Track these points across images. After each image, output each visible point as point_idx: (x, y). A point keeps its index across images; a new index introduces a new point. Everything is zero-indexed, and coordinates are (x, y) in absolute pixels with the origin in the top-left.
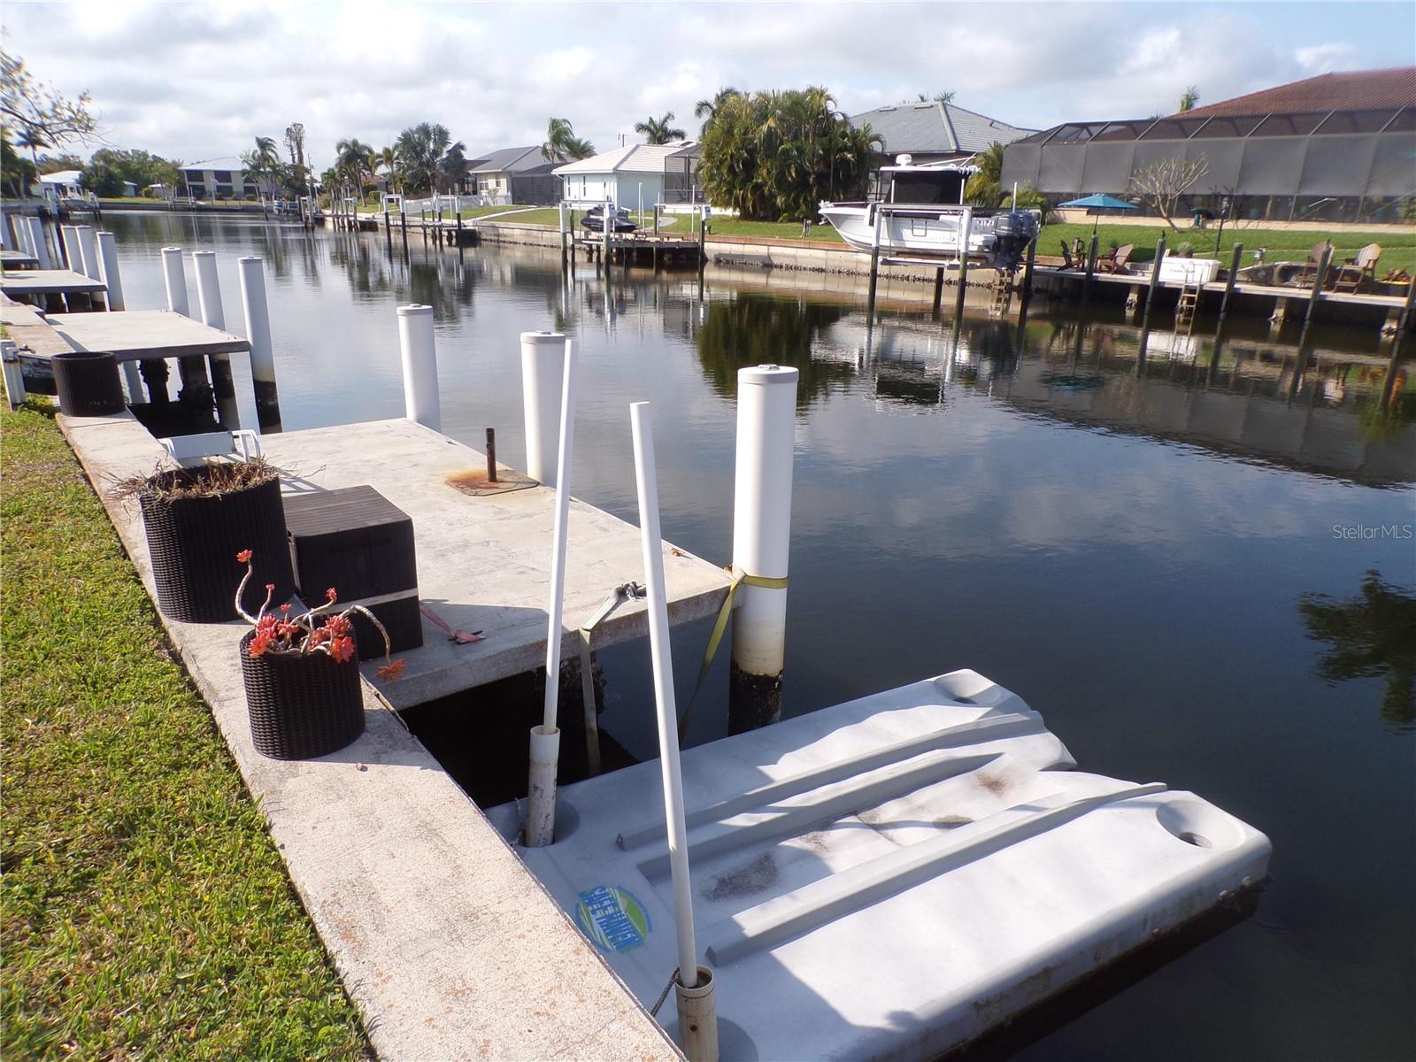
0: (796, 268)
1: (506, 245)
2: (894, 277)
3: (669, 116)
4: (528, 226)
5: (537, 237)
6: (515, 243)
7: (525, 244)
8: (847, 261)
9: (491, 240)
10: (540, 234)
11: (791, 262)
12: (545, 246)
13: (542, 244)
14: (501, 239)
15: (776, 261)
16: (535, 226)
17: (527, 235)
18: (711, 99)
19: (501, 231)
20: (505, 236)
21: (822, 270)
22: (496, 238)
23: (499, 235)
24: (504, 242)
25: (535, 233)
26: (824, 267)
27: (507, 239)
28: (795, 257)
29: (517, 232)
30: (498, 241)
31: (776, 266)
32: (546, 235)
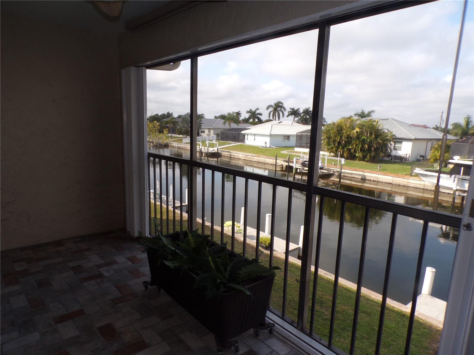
0: (378, 181)
1: (235, 159)
2: (426, 190)
3: (258, 109)
4: (248, 154)
5: (251, 158)
6: (240, 159)
7: (244, 160)
8: (403, 182)
9: (227, 157)
10: (252, 157)
11: (376, 179)
12: (255, 161)
13: (253, 161)
14: (232, 156)
15: (367, 178)
16: (250, 154)
17: (245, 157)
18: (273, 104)
19: (232, 154)
20: (235, 156)
21: (391, 184)
22: (230, 156)
23: (231, 155)
24: (234, 158)
25: (250, 157)
26: (391, 182)
27: (235, 157)
28: (378, 178)
29: (242, 155)
30: (231, 157)
31: (368, 180)
32: (255, 158)
